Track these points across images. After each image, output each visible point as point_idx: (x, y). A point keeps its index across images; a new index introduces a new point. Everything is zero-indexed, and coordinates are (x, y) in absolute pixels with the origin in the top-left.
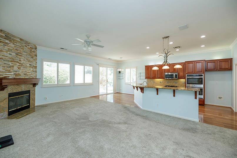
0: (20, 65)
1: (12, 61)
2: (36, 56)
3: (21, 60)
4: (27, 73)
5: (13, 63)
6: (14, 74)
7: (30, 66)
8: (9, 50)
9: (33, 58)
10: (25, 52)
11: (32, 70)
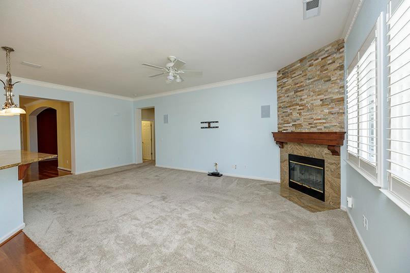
0: (302, 108)
1: (289, 106)
2: (341, 67)
3: (303, 97)
4: (315, 122)
5: (291, 108)
6: (293, 125)
7: (321, 102)
8: (287, 91)
9: (330, 80)
10: (309, 79)
11: (328, 111)
